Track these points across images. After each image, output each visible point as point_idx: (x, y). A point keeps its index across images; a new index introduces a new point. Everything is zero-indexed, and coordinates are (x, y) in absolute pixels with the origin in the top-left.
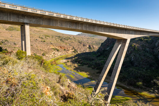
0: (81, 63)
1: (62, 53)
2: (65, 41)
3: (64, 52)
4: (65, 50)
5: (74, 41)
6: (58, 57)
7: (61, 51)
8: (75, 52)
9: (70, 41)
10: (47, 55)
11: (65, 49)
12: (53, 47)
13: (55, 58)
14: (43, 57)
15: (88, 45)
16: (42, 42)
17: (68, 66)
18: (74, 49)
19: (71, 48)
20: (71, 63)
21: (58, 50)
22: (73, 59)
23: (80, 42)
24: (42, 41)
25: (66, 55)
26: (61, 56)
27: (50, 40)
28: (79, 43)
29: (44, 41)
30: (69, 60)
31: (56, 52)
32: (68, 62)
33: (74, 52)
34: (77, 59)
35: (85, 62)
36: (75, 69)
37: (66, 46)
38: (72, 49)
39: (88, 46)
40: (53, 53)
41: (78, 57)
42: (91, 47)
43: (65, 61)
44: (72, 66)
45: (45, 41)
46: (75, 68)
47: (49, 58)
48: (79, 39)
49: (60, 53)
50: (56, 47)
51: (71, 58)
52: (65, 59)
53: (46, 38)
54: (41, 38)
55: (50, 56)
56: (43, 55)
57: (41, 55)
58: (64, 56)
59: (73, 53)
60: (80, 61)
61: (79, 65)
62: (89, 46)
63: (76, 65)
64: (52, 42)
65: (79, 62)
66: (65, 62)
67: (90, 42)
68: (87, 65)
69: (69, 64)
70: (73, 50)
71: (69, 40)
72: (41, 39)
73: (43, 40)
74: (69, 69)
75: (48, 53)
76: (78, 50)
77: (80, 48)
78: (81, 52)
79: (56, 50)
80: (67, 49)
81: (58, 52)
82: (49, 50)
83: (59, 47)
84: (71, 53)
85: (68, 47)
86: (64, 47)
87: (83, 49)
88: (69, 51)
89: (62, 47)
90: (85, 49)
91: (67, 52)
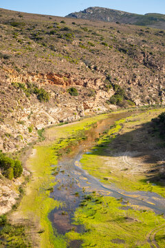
2: (58, 45)
3: (71, 104)
4: (72, 91)
5: (98, 47)
7: (56, 100)
8: (121, 100)
9: (81, 45)
10: (3, 127)
11: (74, 85)
12: (17, 80)
18: (114, 86)
19: (99, 83)
21: (41, 97)
28: (126, 56)
31: (38, 108)
33: (118, 103)
37: (76, 73)
38: (105, 89)
40: (29, 112)
49: (54, 110)
55: (22, 128)
59: (111, 106)
70: (111, 92)
71: (76, 42)
75: (4, 111)
76: (129, 89)
77: (137, 81)
78: (148, 101)
79: (34, 93)
80: (80, 86)
81: (43, 105)
82: (3, 93)
83: (42, 74)
84: (105, 109)
85: (84, 79)
86: (68, 77)
87: (152, 87)
88: (95, 96)
89: (57, 77)
90: (161, 87)
91: (88, 104)
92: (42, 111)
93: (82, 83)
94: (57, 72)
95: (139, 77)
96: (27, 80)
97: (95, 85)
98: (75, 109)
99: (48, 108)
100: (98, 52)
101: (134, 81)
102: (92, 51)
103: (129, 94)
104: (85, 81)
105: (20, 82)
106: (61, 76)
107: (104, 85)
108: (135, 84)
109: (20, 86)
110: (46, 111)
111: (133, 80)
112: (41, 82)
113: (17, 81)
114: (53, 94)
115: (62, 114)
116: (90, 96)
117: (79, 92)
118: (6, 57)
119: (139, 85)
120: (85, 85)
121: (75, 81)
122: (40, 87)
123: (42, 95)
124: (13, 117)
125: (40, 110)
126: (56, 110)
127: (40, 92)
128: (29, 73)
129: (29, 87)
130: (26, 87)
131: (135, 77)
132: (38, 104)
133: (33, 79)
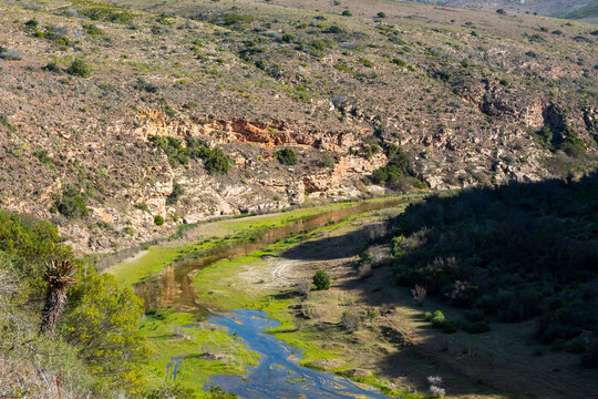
0: (461, 303)
1: (261, 187)
2: (287, 65)
3: (276, 181)
4: (285, 157)
5: (381, 67)
6: (221, 231)
7: (245, 172)
8: (399, 177)
9: (340, 66)
10: (98, 211)
11: (293, 144)
12: (167, 131)
13: (189, 242)
14: (61, 231)
15: (537, 109)
16: (53, 78)
17: (323, 329)
18: (388, 150)
19: (348, 141)
20: (353, 296)
21: (214, 164)
22: (378, 254)
23: (444, 77)
24: (51, 68)
25: (298, 214)
26: (247, 225)
27: (138, 57)
28: (437, 87)
29: (76, 70)
30: (336, 268)
31: (199, 184)
32: (320, 283)
33: (390, 184)
34: (413, 258)
35: (502, 293)
36: (391, 367)
37: (298, 121)
38: (365, 153)
39: (534, 119)
40: (170, 190)
41: (430, 240)
42: (573, 121)
43: (284, 272)
44: (361, 333)
45: (89, 61)
46: (391, 349)
47: (124, 243)
48: (435, 41)
49: (233, 191)
50: (195, 131)
51: (356, 243)
52: (288, 255)
53: (90, 30)
54: (49, 37)
55: (138, 218)
56: (61, 208)
57: (44, 215)
58: (277, 220)
59: (373, 188)
60: (450, 275)
61: (437, 326)
62: (553, 117)
63: (405, 320)
64: (152, 78)
65: (437, 293)
66: (286, 285)
67: (556, 73)
68: (529, 327)
69: (332, 304)
70: (379, 161)
71: (330, 58)
72: (44, 44)
73: (63, 58)
74: (335, 360)
75: (113, 185)
76: (422, 155)
77: (444, 139)
78: (461, 180)
79: (200, 157)
80: (305, 147)
81: (213, 179)
82: (120, 154)
83: (222, 122)
84: (354, 193)
85: (316, 132)
86: (280, 129)
87: (479, 152)
88: (333, 167)
89: (254, 128)
90: (501, 152)
91: (314, 181)
92: (209, 190)
93: (311, 141)
94: (254, 117)
95: (450, 132)
96: (188, 132)
97: (340, 144)
98: (283, 189)
99: (221, 186)
100: (373, 80)
101: (437, 138)
102: (360, 77)
103: (420, 166)
104: (317, 136)
105: (174, 135)
106: (262, 126)
107: (362, 146)
108: (439, 145)
109: (172, 142)
110: (218, 191)
111: (435, 137)
112: (218, 137)
113: (166, 134)
114: (241, 160)
115: (249, 199)
116: (322, 165)
117: (299, 158)
118: (151, 89)
119: (449, 147)
120: (317, 144)
121: (294, 136)
122: (213, 145)
123: (214, 161)
124: (127, 196)
125: (203, 188)
126: (239, 190)
127: (212, 156)
128: (194, 119)
129: (189, 145)
130: (184, 145)
131: (441, 131)
132: (203, 177)
133: (202, 131)
